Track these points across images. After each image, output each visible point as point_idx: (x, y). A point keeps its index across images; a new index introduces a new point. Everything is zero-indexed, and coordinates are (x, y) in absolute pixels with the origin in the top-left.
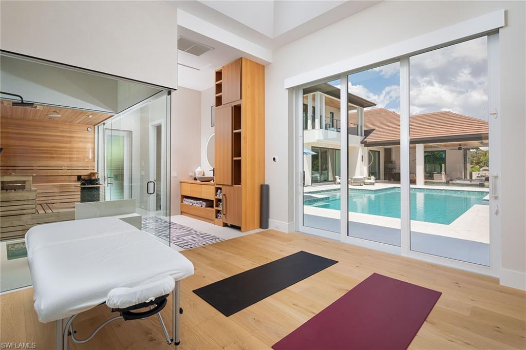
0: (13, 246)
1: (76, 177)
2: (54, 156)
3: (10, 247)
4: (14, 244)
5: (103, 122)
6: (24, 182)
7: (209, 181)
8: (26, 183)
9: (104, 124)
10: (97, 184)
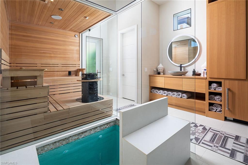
0: (42, 149)
1: (68, 72)
2: (52, 55)
3: (40, 150)
4: (44, 146)
5: (89, 29)
6: (36, 77)
7: (181, 75)
8: (38, 78)
9: (90, 30)
10: (95, 79)
